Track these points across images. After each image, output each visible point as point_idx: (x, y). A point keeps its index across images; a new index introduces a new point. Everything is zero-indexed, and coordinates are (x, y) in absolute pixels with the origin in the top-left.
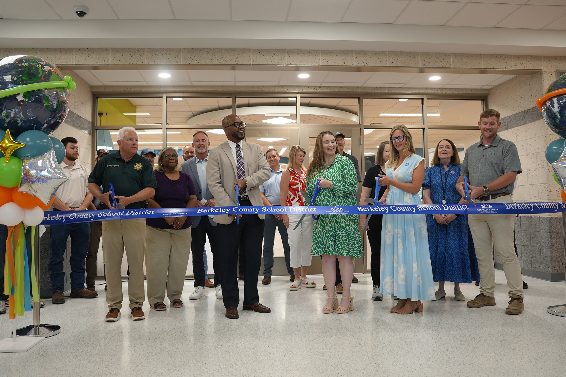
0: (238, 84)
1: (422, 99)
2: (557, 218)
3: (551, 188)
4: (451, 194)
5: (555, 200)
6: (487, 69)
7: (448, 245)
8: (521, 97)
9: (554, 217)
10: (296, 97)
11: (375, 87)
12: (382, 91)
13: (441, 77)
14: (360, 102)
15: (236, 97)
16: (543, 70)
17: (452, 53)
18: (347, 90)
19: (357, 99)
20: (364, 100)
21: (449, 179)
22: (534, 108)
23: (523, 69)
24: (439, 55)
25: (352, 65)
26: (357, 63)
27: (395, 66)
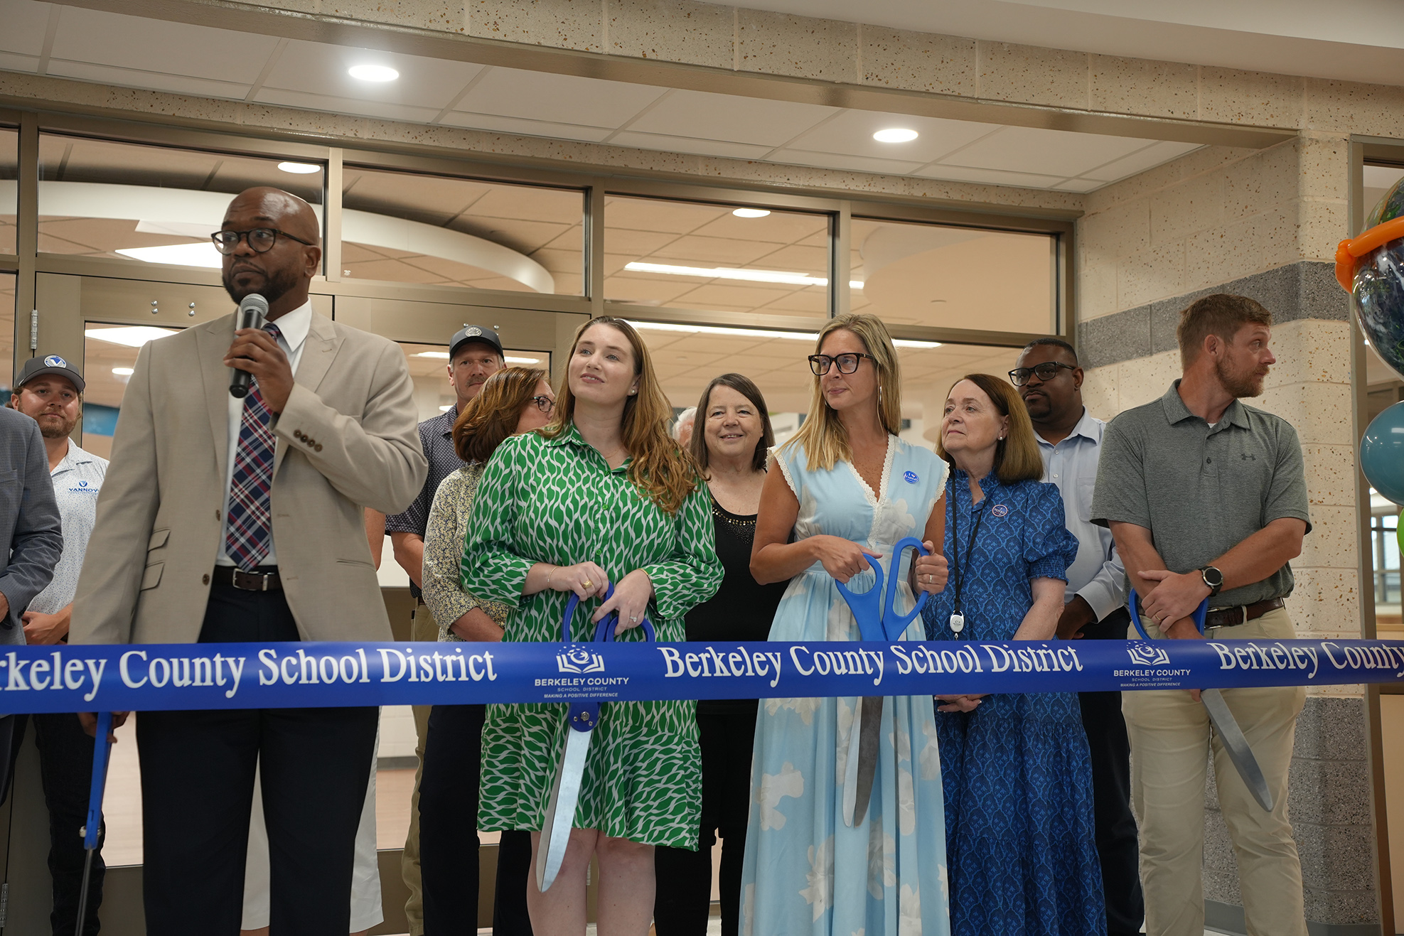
1: (834, 215)
2: (1344, 703)
3: (1320, 586)
4: (984, 596)
5: (1336, 634)
6: (1105, 114)
7: (970, 803)
8: (1211, 232)
9: (1333, 700)
10: (325, 163)
11: (656, 151)
12: (683, 169)
13: (920, 133)
14: (592, 208)
16: (1304, 134)
17: (982, 42)
18: (543, 153)
19: (579, 197)
20: (607, 199)
21: (983, 535)
22: (1261, 275)
23: (1234, 122)
24: (931, 41)
25: (595, 50)
26: (616, 44)
27: (762, 71)
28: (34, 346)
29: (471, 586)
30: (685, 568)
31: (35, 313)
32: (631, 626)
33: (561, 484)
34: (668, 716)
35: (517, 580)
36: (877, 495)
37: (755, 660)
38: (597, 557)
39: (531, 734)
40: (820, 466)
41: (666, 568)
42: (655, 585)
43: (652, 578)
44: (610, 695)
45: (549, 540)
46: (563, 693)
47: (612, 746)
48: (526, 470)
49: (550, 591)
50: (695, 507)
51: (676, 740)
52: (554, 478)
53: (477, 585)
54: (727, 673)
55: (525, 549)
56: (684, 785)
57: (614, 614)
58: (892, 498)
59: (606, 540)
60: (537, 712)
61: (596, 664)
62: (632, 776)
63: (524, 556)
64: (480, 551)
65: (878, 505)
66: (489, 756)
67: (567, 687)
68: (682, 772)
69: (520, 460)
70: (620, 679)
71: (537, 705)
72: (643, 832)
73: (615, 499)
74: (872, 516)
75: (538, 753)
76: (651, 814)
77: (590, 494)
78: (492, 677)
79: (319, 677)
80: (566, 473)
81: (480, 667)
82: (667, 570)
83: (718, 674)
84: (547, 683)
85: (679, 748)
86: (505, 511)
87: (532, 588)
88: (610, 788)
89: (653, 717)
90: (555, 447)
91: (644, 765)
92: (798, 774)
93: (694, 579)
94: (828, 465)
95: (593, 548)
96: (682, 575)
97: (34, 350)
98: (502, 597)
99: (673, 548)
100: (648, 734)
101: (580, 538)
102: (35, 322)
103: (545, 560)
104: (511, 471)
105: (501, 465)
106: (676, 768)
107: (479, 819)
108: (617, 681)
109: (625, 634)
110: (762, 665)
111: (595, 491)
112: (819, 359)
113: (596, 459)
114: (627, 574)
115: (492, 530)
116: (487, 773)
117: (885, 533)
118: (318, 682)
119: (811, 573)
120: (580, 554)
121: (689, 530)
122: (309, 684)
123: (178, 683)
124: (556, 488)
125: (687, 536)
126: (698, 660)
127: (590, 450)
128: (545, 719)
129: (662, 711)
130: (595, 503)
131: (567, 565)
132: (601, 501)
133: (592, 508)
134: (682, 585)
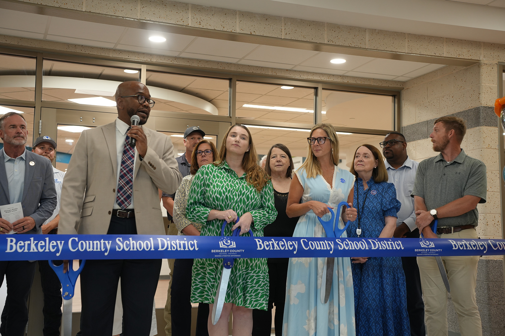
0: (49, 38)
1: (316, 89)
2: (496, 261)
3: (487, 220)
4: (368, 222)
5: (493, 237)
6: (412, 54)
7: (363, 295)
8: (449, 95)
9: (492, 260)
10: (140, 70)
11: (255, 66)
12: (263, 72)
13: (346, 60)
14: (232, 86)
15: (44, 58)
16: (482, 62)
17: (369, 29)
18: (215, 67)
19: (227, 82)
20: (237, 82)
21: (368, 201)
22: (466, 111)
23: (457, 57)
24: (351, 29)
25: (234, 31)
26: (241, 29)
27: (292, 39)
28: (40, 133)
29: (189, 217)
30: (264, 212)
31: (41, 121)
32: (245, 232)
33: (221, 182)
34: (258, 264)
35: (205, 216)
36: (332, 187)
37: (289, 244)
38: (233, 208)
39: (209, 270)
40: (311, 177)
41: (257, 212)
42: (253, 218)
43: (252, 215)
44: (238, 256)
45: (217, 202)
46: (221, 255)
47: (238, 274)
48: (209, 177)
49: (217, 220)
50: (267, 191)
51: (261, 272)
52: (219, 180)
53: (191, 217)
54: (278, 249)
55: (208, 205)
56: (264, 288)
57: (239, 228)
58: (337, 188)
59: (236, 202)
60: (212, 262)
61: (233, 245)
62: (246, 285)
63: (208, 207)
64: (193, 205)
65: (332, 190)
66: (195, 277)
67: (223, 253)
68: (263, 283)
69: (207, 174)
70: (241, 250)
71: (212, 259)
72: (249, 304)
73: (240, 188)
74: (330, 194)
75: (212, 276)
76: (252, 298)
77: (231, 186)
78: (197, 249)
79: (137, 248)
80: (223, 179)
81: (192, 245)
82: (258, 213)
83: (275, 249)
84: (216, 251)
85: (262, 275)
86: (202, 191)
87: (210, 218)
88: (238, 289)
89: (253, 264)
90: (219, 169)
91: (250, 281)
92: (303, 285)
93: (267, 216)
94: (314, 176)
95: (232, 205)
96: (263, 214)
97: (40, 134)
98: (200, 221)
99: (260, 205)
100: (252, 270)
101: (228, 201)
102: (40, 124)
103: (215, 209)
104: (204, 177)
105: (200, 175)
106: (261, 282)
107: (191, 298)
108: (240, 251)
109: (243, 235)
110: (291, 246)
111: (233, 185)
112: (311, 139)
113: (233, 174)
114: (244, 214)
115: (197, 198)
116: (194, 282)
117: (334, 200)
118: (136, 250)
119: (308, 214)
120: (227, 207)
121: (265, 199)
122: (133, 251)
123: (88, 250)
124: (219, 184)
125: (265, 201)
126: (268, 244)
127: (231, 170)
128: (215, 264)
129: (256, 262)
130: (233, 189)
131: (223, 210)
132: (235, 188)
133: (232, 191)
134: (263, 218)
